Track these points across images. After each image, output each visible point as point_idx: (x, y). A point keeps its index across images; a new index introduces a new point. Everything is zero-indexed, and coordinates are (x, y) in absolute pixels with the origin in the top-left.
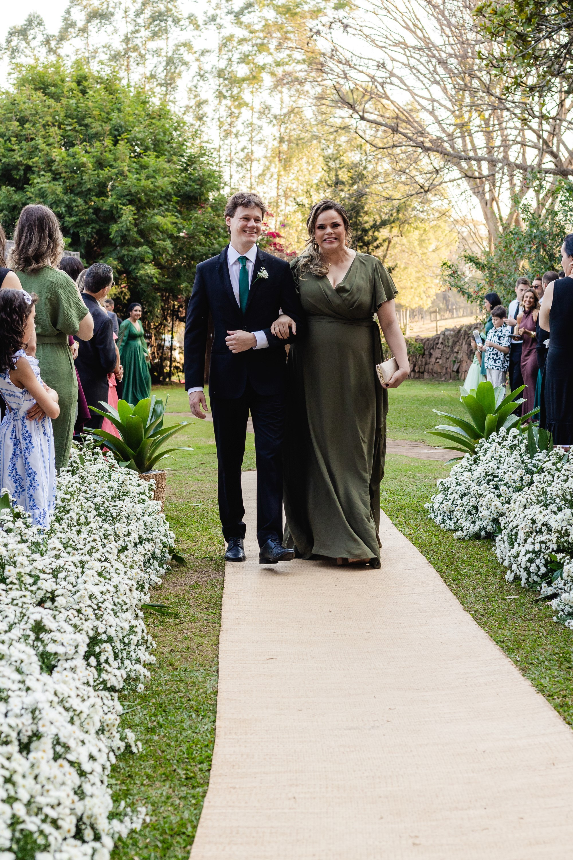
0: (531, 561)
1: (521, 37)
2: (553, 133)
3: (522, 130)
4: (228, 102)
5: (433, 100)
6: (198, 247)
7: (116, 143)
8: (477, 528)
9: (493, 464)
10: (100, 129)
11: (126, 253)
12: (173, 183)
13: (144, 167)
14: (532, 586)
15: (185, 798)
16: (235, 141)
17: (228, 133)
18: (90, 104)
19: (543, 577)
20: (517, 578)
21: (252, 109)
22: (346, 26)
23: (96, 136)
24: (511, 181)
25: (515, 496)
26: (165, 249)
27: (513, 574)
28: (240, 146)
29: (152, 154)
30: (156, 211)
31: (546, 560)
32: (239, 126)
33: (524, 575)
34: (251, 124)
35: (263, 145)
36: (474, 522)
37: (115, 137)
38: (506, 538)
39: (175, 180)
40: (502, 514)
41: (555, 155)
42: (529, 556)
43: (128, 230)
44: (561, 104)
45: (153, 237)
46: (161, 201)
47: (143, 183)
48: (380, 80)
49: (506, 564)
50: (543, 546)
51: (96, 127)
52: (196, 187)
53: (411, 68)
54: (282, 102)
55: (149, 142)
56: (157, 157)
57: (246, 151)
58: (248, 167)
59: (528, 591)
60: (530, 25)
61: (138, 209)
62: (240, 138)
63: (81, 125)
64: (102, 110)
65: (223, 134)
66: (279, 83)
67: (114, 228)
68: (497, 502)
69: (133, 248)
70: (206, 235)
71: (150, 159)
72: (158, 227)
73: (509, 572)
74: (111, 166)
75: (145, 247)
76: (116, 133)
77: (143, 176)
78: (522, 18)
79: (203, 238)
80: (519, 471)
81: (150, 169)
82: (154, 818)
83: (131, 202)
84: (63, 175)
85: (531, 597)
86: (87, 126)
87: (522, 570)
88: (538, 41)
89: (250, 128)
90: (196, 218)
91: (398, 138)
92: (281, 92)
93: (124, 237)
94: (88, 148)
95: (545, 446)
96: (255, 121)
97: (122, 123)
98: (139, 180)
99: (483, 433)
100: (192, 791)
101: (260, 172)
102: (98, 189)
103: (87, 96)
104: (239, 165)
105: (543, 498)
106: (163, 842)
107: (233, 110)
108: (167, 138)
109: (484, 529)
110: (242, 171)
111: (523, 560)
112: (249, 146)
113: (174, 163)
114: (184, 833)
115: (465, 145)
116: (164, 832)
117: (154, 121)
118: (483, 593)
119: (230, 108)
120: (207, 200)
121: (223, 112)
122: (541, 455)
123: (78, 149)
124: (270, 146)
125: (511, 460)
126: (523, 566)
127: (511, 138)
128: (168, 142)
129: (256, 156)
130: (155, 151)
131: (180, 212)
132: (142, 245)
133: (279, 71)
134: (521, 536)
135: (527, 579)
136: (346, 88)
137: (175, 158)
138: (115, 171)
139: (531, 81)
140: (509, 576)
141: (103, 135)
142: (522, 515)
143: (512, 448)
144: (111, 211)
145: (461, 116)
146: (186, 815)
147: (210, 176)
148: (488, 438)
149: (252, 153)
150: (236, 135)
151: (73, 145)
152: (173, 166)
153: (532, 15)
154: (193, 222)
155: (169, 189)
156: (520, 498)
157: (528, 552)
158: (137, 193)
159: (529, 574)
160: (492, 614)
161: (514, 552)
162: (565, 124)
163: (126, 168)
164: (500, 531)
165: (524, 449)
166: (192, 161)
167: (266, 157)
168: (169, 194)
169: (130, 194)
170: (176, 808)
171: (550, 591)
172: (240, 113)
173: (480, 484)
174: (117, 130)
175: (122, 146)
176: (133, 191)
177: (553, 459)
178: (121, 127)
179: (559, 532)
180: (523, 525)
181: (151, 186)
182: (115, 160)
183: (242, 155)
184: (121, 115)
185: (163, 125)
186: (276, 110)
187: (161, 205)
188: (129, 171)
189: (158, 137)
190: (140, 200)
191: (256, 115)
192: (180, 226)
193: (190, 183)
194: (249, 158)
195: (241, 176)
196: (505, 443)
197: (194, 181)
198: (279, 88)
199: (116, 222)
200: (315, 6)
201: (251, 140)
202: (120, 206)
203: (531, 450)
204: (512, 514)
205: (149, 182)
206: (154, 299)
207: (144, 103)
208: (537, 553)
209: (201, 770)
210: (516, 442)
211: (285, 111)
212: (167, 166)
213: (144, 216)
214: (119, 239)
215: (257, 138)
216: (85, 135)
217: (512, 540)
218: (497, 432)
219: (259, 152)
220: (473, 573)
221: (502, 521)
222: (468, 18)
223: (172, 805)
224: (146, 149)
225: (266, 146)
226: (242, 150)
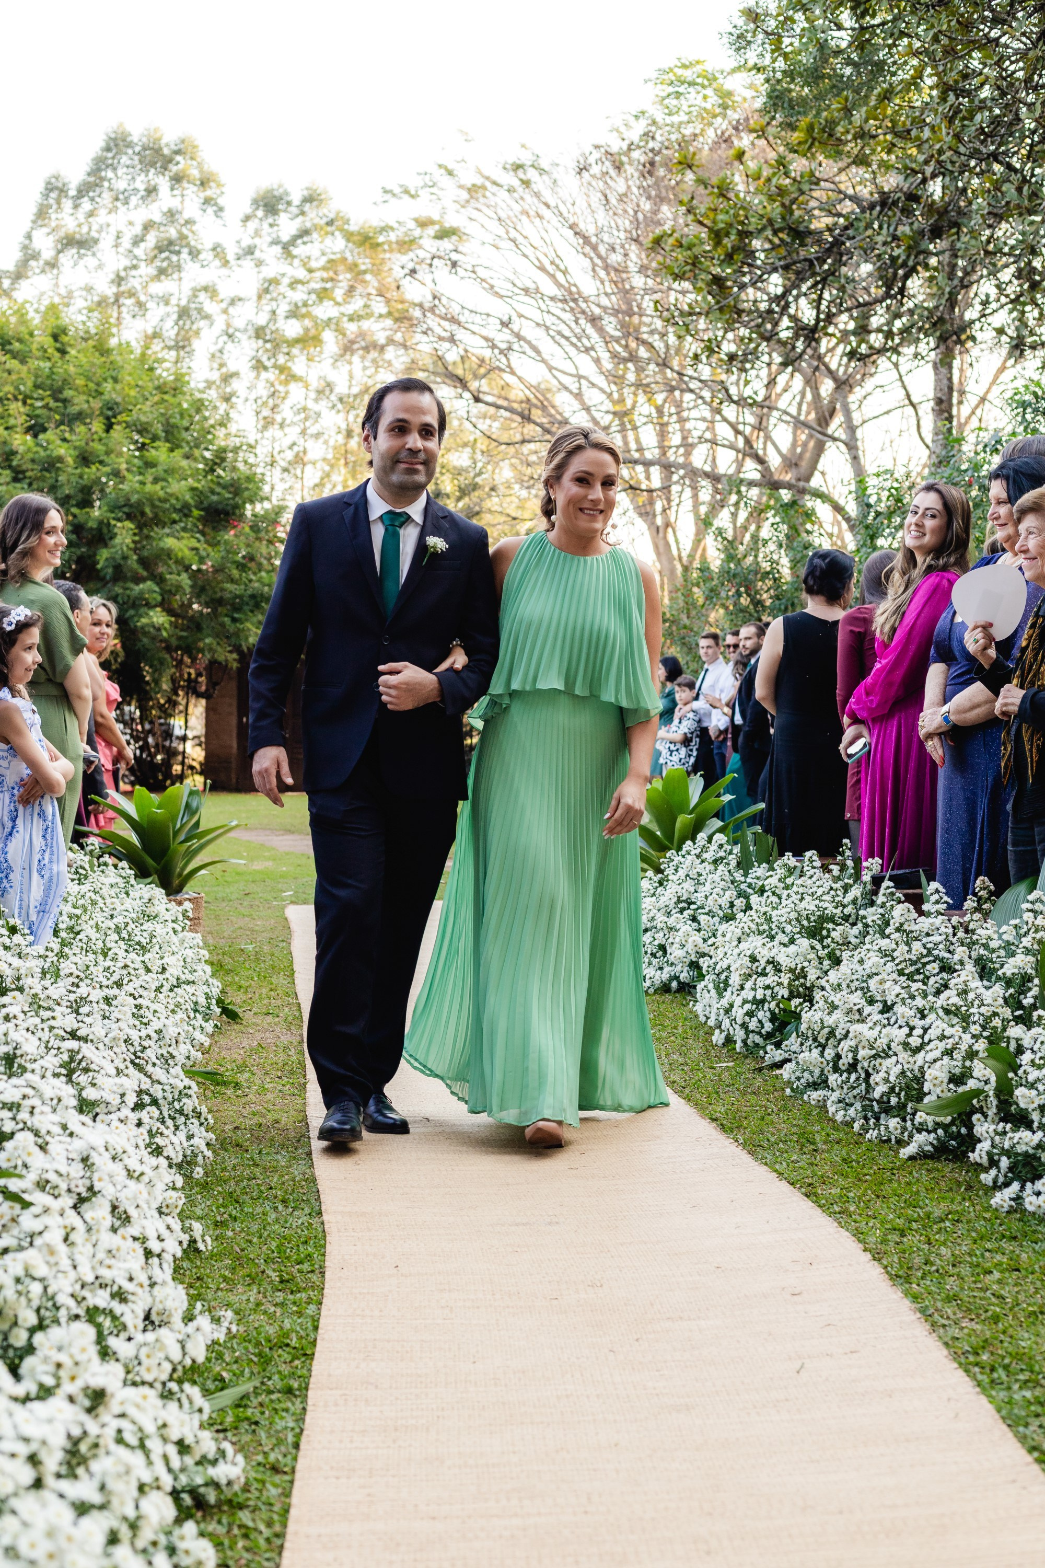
0: (750, 1014)
1: (718, 281)
2: (760, 427)
3: (712, 422)
4: (271, 375)
5: (580, 377)
6: (228, 586)
7: (109, 427)
8: (665, 976)
9: (689, 886)
10: (85, 406)
11: (120, 591)
12: (193, 489)
13: (149, 464)
14: (751, 1050)
15: (282, 1305)
16: (278, 433)
17: (268, 423)
18: (72, 369)
19: (769, 1036)
20: (729, 1040)
21: (307, 387)
22: (454, 264)
23: (80, 417)
24: (695, 496)
25: (723, 927)
26: (179, 587)
27: (724, 1035)
28: (287, 442)
29: (164, 446)
30: (167, 530)
31: (772, 1013)
32: (286, 412)
33: (739, 1035)
34: (305, 409)
35: (321, 440)
36: (661, 969)
37: (108, 418)
38: (711, 986)
39: (196, 485)
40: (703, 955)
41: (761, 461)
42: (747, 1007)
43: (125, 558)
44: (772, 383)
45: (161, 569)
46: (175, 516)
47: (149, 488)
48: (503, 346)
49: (711, 1023)
50: (769, 992)
51: (80, 403)
52: (228, 496)
53: (547, 329)
54: (351, 377)
55: (158, 428)
56: (171, 450)
57: (296, 449)
58: (299, 472)
59: (746, 1057)
60: (730, 264)
61: (140, 527)
62: (287, 430)
63: (57, 400)
64: (89, 379)
65: (262, 423)
66: (348, 348)
67: (103, 556)
68: (697, 938)
69: (131, 585)
70: (242, 567)
71: (160, 453)
72: (169, 553)
73: (717, 1032)
74: (101, 462)
75: (149, 583)
76: (110, 413)
77: (150, 478)
78: (720, 253)
79: (235, 573)
80: (728, 893)
81: (160, 468)
82: (242, 1329)
83: (129, 517)
84: (28, 474)
85: (751, 1064)
86: (65, 401)
87: (737, 1027)
88: (743, 287)
89: (303, 415)
90: (226, 542)
91: (531, 430)
92: (350, 363)
93: (118, 568)
94: (67, 435)
95: (767, 859)
96: (310, 404)
97: (119, 400)
98: (143, 483)
99: (672, 842)
100: (291, 1297)
101: (317, 481)
102: (80, 497)
103: (67, 357)
104: (285, 470)
105: (766, 927)
106: (260, 1355)
107: (279, 387)
108: (185, 423)
109: (676, 978)
110: (290, 480)
111: (739, 1013)
112: (301, 441)
113: (195, 460)
114: (288, 1345)
115: (626, 443)
116: (258, 1344)
117: (166, 397)
118: (681, 1060)
119: (272, 385)
120: (243, 515)
121: (262, 391)
122: (760, 871)
123: (50, 435)
124: (332, 443)
125: (716, 877)
126: (739, 1021)
127: (696, 434)
128: (187, 429)
129: (310, 456)
130: (167, 440)
131: (203, 533)
132: (144, 580)
133: (352, 328)
134: (735, 980)
135: (744, 1042)
136: (452, 355)
137: (197, 453)
138: (107, 469)
139: (728, 347)
140: (718, 1038)
141: (91, 416)
142: (736, 951)
143: (715, 862)
144: (99, 530)
145: (622, 400)
146: (287, 1325)
147: (249, 479)
148: (679, 849)
149: (305, 452)
150: (282, 426)
151: (45, 430)
152: (193, 464)
153: (735, 249)
154: (222, 548)
155: (188, 497)
156: (732, 930)
157: (745, 1002)
158: (139, 503)
159: (747, 1031)
160: (697, 1086)
161: (724, 1002)
162: (775, 413)
163: (124, 466)
164: (701, 977)
165: (734, 863)
166: (220, 458)
167: (324, 460)
168: (186, 506)
169: (127, 504)
170: (272, 1316)
171: (778, 1055)
172: (287, 393)
173: (669, 914)
174: (110, 409)
175: (118, 432)
176: (134, 498)
177: (780, 872)
178: (117, 404)
179: (792, 971)
180: (737, 965)
181: (161, 493)
182: (108, 453)
183: (289, 455)
184: (118, 387)
185: (180, 404)
186: (342, 388)
187: (174, 522)
188: (128, 470)
189: (172, 421)
190: (143, 514)
191: (313, 395)
192: (204, 554)
193: (218, 490)
194: (299, 460)
195: (287, 486)
196: (705, 856)
197: (224, 487)
198: (347, 357)
199: (106, 546)
200: (406, 234)
201: (303, 432)
202: (113, 522)
203: (744, 865)
204: (720, 952)
205: (158, 487)
206: (162, 662)
207: (151, 369)
208: (759, 1003)
209: (300, 1271)
210: (722, 854)
211: (355, 390)
212: (184, 463)
213: (148, 537)
214: (110, 570)
215: (313, 430)
216: (63, 415)
217: (722, 987)
218: (693, 840)
219: (316, 450)
220: (664, 1034)
221: (704, 963)
222: (636, 256)
223: (265, 1312)
224: (154, 438)
225: (326, 442)
226: (291, 448)
